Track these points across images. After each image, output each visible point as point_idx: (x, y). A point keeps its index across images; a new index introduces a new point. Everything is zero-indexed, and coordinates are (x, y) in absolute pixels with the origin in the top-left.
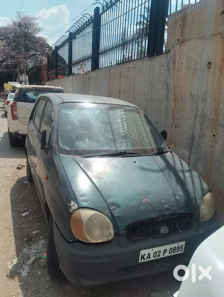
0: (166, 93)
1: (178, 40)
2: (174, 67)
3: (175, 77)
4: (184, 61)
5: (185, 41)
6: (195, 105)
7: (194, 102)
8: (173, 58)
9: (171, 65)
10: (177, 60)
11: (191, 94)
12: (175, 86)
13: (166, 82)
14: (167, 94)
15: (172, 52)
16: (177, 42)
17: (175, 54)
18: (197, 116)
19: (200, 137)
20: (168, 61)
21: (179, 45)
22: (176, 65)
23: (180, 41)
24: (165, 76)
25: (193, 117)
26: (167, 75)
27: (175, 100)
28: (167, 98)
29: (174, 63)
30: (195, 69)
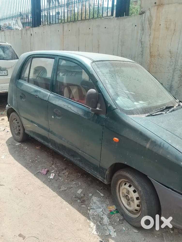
0: (141, 49)
1: (155, 3)
2: (150, 27)
3: (152, 37)
4: (162, 23)
5: (163, 5)
6: (174, 61)
7: (173, 58)
8: (149, 19)
9: (147, 26)
10: (154, 21)
11: (170, 52)
12: (151, 43)
13: (140, 40)
14: (142, 51)
15: (148, 13)
16: (154, 5)
17: (151, 16)
18: (176, 69)
19: (179, 87)
20: (143, 21)
21: (156, 7)
22: (153, 25)
23: (157, 4)
24: (139, 34)
25: (171, 71)
26: (142, 34)
27: (151, 56)
28: (142, 54)
29: (150, 24)
30: (175, 30)
